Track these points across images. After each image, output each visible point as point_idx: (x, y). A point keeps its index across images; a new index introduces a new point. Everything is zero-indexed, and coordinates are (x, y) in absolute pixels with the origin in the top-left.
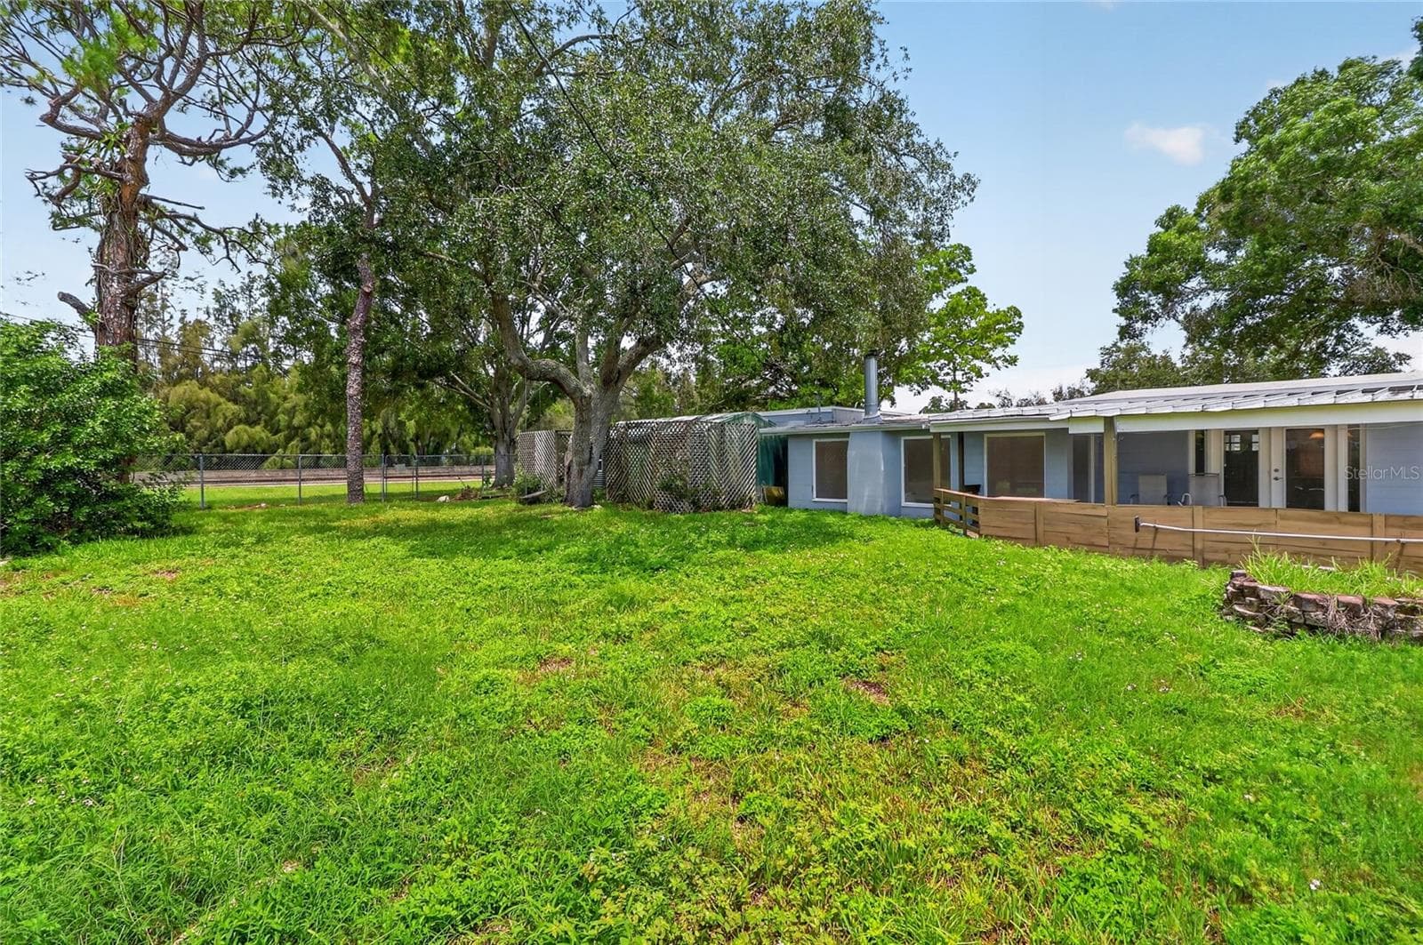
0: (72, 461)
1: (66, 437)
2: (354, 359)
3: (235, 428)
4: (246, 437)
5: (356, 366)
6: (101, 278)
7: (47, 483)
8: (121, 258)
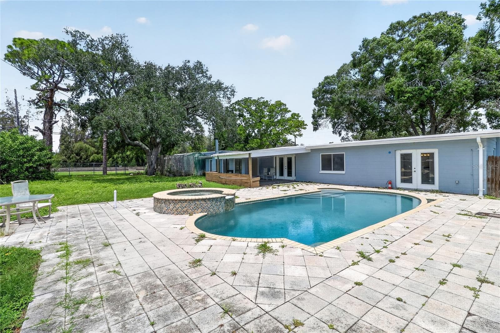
0: (31, 164)
1: (31, 160)
2: (105, 139)
3: (94, 155)
4: (96, 158)
5: (105, 141)
6: (44, 123)
7: (27, 169)
8: (49, 118)
